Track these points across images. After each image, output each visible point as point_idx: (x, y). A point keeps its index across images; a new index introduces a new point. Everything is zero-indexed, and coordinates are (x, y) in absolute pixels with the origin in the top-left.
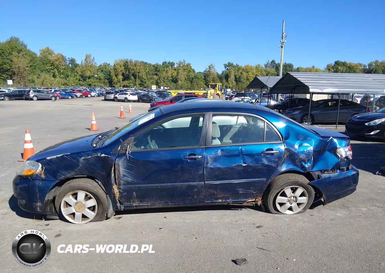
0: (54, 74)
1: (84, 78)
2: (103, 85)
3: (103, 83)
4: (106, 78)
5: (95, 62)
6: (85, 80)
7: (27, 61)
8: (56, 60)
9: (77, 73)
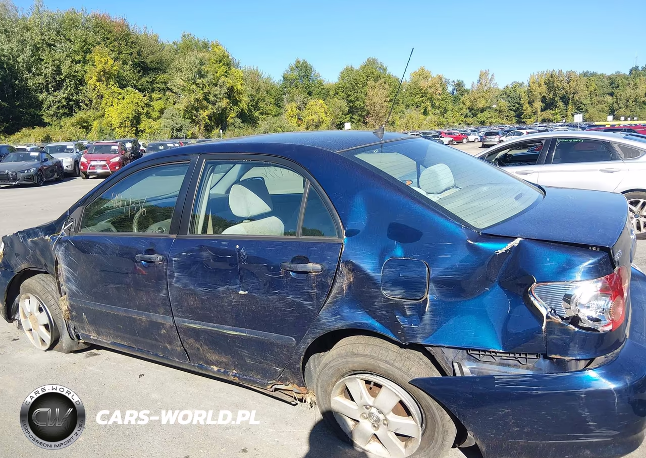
0: (425, 110)
1: (474, 111)
2: (505, 121)
3: (505, 117)
4: (511, 108)
5: (494, 82)
6: (475, 115)
7: (386, 92)
8: (431, 87)
9: (464, 104)
